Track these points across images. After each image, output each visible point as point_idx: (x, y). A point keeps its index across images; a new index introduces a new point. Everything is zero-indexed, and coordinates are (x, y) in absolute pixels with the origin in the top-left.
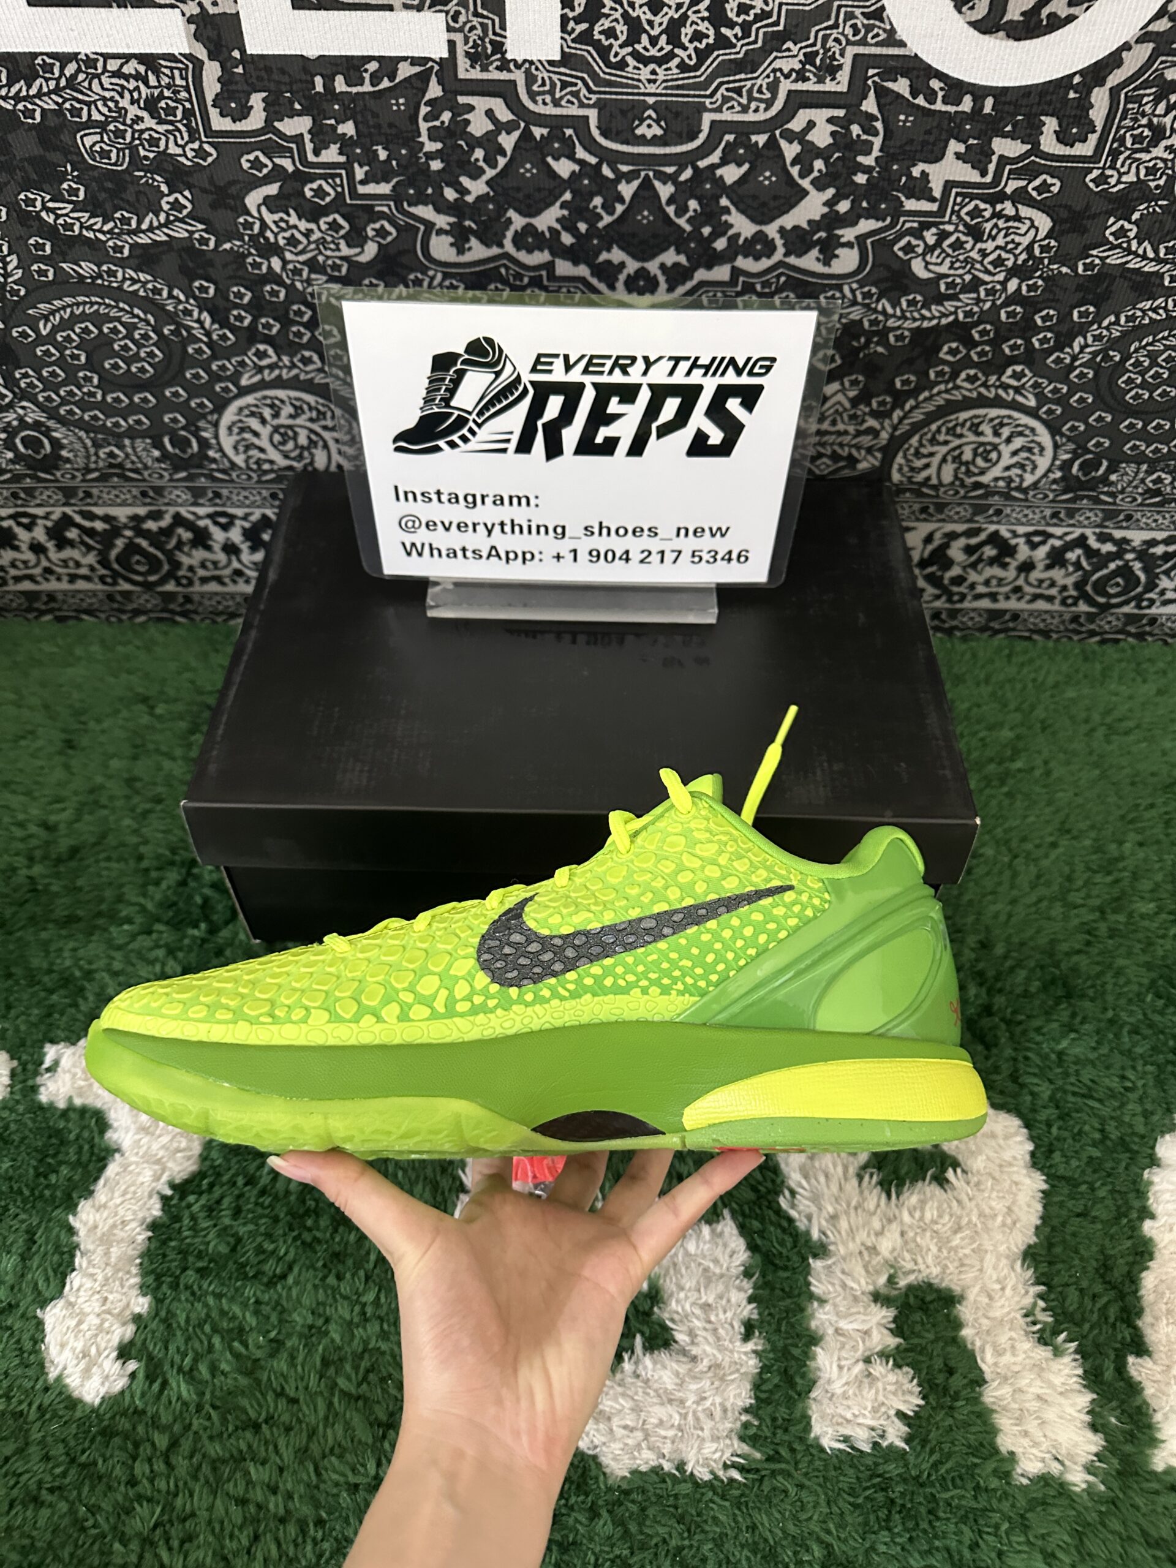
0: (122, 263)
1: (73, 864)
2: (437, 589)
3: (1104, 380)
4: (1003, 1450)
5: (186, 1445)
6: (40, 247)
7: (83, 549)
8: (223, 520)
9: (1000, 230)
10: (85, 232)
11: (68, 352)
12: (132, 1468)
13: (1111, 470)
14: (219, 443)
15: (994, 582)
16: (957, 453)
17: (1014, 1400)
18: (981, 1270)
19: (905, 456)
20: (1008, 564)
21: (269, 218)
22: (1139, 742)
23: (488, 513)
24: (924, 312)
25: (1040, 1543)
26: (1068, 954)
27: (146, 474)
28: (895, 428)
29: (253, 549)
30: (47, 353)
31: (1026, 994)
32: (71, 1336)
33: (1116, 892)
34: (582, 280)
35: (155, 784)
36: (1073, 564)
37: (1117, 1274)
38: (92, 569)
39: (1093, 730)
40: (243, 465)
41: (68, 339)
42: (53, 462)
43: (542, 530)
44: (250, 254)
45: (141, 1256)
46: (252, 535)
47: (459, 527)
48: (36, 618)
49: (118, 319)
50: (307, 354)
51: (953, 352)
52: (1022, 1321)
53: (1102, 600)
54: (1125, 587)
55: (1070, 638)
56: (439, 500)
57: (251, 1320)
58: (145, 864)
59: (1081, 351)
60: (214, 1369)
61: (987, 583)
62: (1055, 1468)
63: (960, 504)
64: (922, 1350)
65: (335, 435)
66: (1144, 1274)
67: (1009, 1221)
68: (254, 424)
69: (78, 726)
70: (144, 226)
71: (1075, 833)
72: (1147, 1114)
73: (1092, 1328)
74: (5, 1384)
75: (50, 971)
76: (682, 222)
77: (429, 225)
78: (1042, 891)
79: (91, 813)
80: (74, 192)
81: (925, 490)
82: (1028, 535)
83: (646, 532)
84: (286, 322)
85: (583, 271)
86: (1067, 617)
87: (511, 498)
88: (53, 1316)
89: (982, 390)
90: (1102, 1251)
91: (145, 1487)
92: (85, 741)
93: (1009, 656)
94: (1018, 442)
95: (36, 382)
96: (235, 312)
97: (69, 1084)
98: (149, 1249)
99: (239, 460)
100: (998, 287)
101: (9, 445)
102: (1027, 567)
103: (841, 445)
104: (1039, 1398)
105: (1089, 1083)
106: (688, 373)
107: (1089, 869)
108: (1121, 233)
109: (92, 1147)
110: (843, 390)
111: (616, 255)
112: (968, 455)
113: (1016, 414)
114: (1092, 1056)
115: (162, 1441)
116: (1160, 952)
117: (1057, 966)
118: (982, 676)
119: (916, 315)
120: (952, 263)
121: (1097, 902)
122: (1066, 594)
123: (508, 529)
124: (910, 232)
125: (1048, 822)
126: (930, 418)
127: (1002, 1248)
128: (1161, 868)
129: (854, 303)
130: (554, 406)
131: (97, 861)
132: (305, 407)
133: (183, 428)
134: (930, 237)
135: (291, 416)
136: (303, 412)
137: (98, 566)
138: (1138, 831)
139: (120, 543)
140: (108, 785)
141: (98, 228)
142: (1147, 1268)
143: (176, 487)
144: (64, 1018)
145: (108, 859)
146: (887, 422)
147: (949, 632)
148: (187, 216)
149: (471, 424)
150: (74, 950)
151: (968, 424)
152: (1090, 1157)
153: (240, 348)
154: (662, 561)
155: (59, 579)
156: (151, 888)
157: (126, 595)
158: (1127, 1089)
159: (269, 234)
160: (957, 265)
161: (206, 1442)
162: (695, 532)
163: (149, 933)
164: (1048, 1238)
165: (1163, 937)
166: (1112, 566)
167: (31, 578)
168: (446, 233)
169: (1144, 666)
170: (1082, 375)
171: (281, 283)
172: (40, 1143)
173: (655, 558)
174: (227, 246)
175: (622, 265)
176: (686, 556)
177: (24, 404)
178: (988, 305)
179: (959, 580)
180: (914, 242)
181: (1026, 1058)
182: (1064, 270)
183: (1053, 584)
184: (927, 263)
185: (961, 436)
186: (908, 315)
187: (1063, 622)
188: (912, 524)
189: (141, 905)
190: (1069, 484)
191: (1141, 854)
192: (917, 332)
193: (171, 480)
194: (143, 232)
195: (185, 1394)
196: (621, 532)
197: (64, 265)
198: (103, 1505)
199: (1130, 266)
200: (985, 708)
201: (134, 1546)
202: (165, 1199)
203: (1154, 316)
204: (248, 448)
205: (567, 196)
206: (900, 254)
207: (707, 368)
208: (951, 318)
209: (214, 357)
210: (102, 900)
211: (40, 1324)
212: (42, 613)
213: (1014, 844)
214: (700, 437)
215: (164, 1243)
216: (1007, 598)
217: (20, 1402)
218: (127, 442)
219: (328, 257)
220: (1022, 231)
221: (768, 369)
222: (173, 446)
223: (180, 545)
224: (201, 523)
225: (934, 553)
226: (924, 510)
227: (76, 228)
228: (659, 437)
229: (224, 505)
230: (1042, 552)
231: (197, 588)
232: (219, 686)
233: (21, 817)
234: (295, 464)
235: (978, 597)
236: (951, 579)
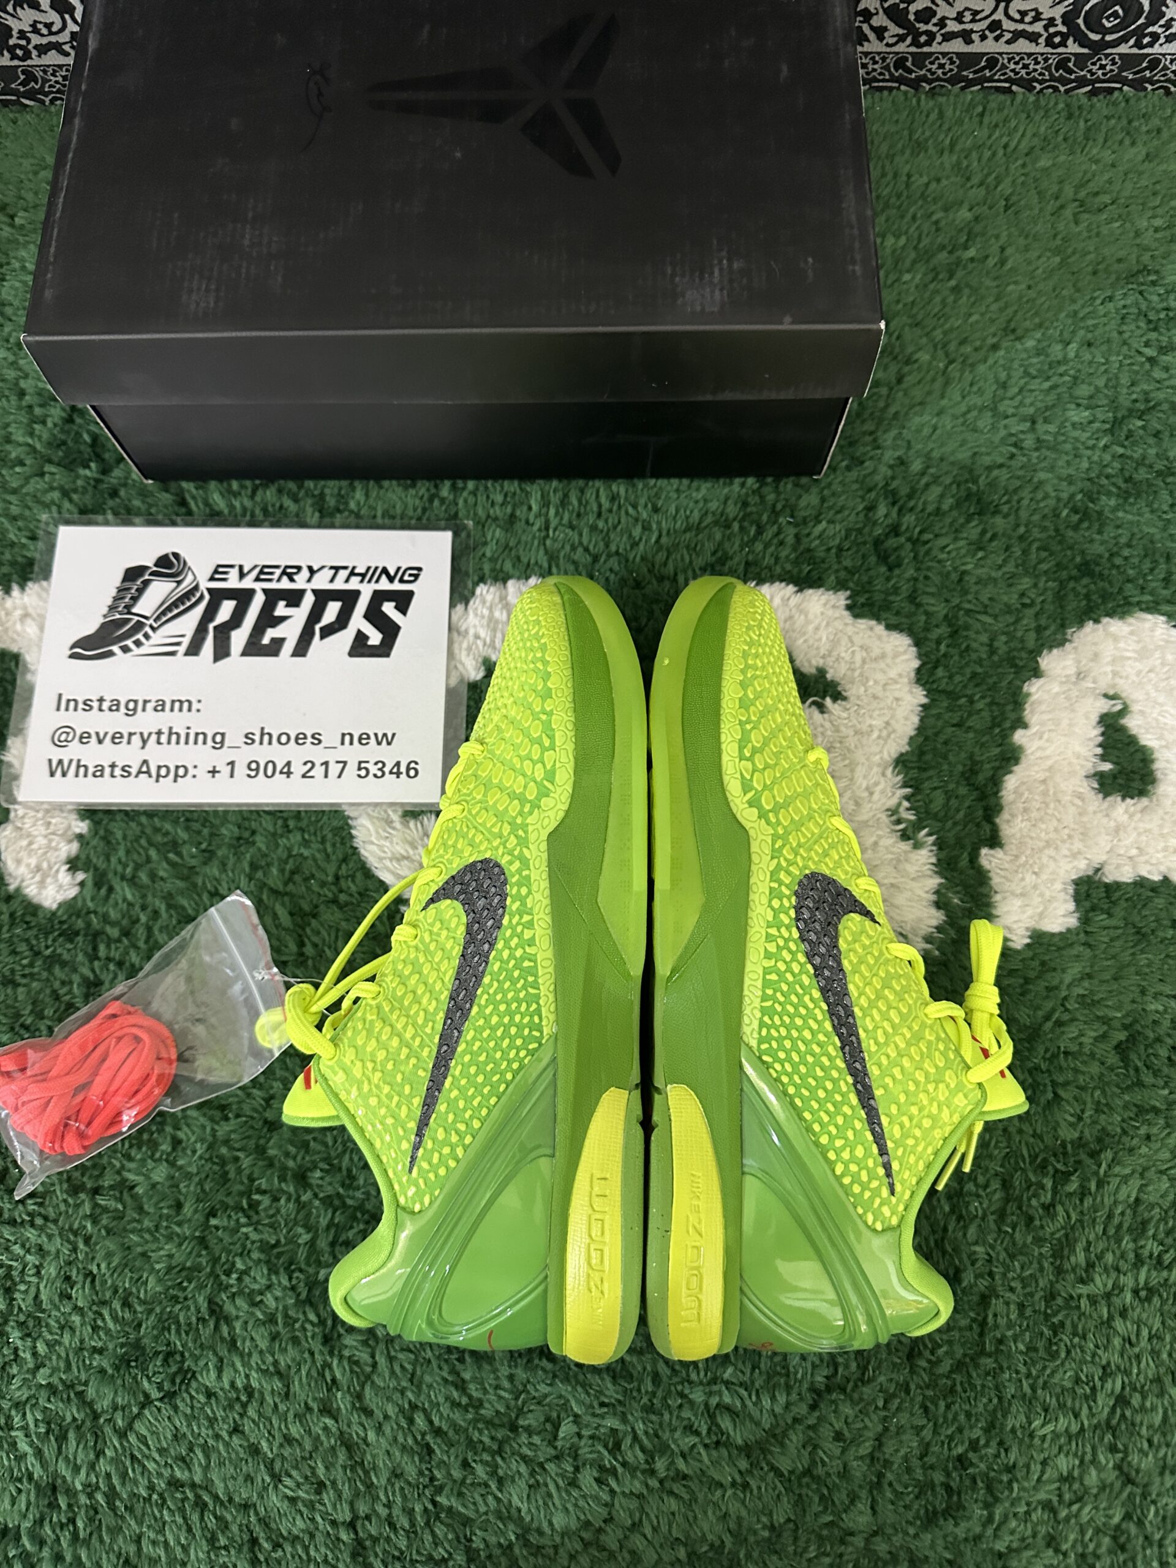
15: (968, 17)
18: (852, 780)
22: (1109, 221)
26: (989, 469)
31: (938, 512)
32: (24, 854)
33: (1051, 398)
37: (981, 778)
39: (1062, 207)
52: (887, 821)
53: (1095, 37)
54: (1123, 19)
55: (1056, 89)
57: (183, 835)
60: (153, 876)
61: (959, 18)
66: (1007, 777)
67: (884, 733)
71: (1019, 332)
72: (1039, 629)
86: (1053, 61)
90: (971, 757)
93: (982, 115)
105: (987, 602)
114: (996, 574)
116: (1085, 465)
117: (975, 481)
118: (947, 142)
121: (1032, 410)
122: (1052, 30)
125: (992, 321)
127: (876, 758)
128: (1106, 371)
142: (1011, 772)
147: (915, 84)
152: (974, 675)
156: (37, 427)
158: (1024, 605)
163: (42, 474)
164: (920, 747)
165: (1093, 448)
169: (1136, 124)
179: (926, 15)
181: (926, 578)
183: (1037, 18)
189: (29, 445)
195: (129, 896)
200: (944, 182)
213: (952, 347)
216: (983, 38)
235: (948, 37)
236: (916, 13)
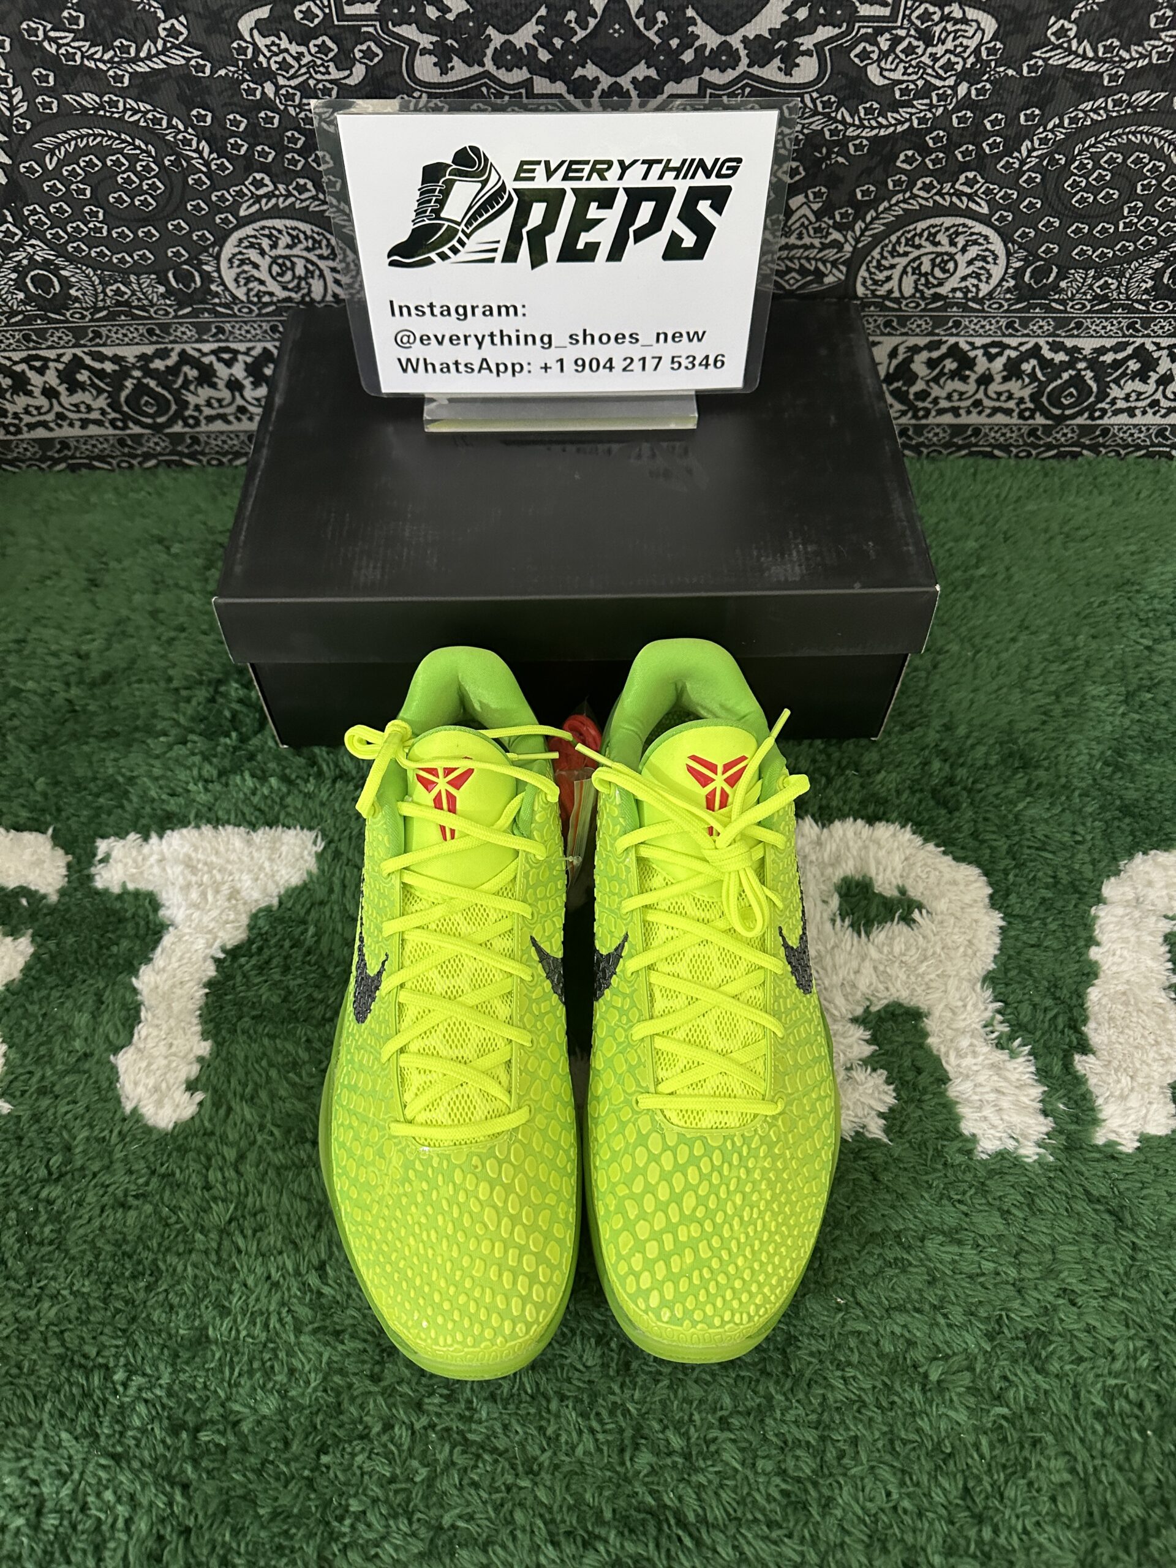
0: (123, 93)
1: (107, 687)
2: (433, 405)
3: (1051, 186)
4: (966, 1132)
5: (252, 1156)
6: (45, 79)
7: (94, 392)
8: (226, 356)
9: (949, 34)
10: (86, 62)
11: (73, 187)
12: (206, 1177)
13: (1061, 276)
14: (220, 277)
15: (956, 396)
16: (915, 265)
17: (975, 1093)
18: (945, 992)
19: (868, 270)
20: (968, 377)
21: (261, 42)
23: (478, 325)
24: (880, 119)
25: (997, 1203)
27: (152, 310)
28: (858, 241)
29: (256, 385)
30: (53, 188)
32: (142, 1075)
34: (559, 96)
35: (176, 615)
36: (1028, 375)
37: (1065, 991)
38: (103, 412)
40: (244, 298)
41: (73, 173)
42: (62, 302)
43: (530, 339)
44: (245, 80)
45: (200, 1009)
46: (254, 370)
47: (451, 340)
48: (50, 467)
49: (120, 151)
50: (302, 181)
51: (909, 160)
52: (982, 1031)
53: (1057, 412)
54: (1078, 397)
55: (1029, 451)
56: (432, 313)
57: (304, 1055)
58: (175, 684)
59: (1029, 156)
60: (273, 1096)
61: (949, 397)
62: (1011, 1145)
63: (921, 317)
64: (894, 1053)
65: (331, 264)
66: (1089, 990)
67: (970, 951)
68: (253, 255)
69: (99, 566)
70: (143, 55)
72: (1094, 862)
73: (1043, 1034)
74: (88, 1116)
75: (95, 779)
76: (651, 34)
77: (413, 45)
78: (1002, 679)
79: (120, 642)
80: (74, 20)
81: (888, 303)
82: (985, 347)
83: (628, 339)
84: (281, 150)
85: (559, 87)
86: (1025, 430)
87: (499, 308)
88: (124, 1061)
89: (937, 198)
90: (1053, 974)
91: (219, 1191)
92: (108, 579)
93: (974, 474)
94: (973, 251)
95: (44, 219)
96: (232, 141)
97: (121, 872)
98: (206, 1004)
99: (240, 293)
100: (949, 92)
101: (20, 285)
102: (985, 380)
103: (808, 259)
104: (997, 1091)
105: (1043, 839)
106: (661, 177)
107: (1045, 659)
108: (1062, 32)
109: (148, 923)
110: (807, 203)
111: (591, 71)
112: (926, 267)
113: (970, 223)
114: (1046, 816)
115: (231, 1154)
116: (1109, 728)
117: (1015, 742)
118: (949, 493)
119: (874, 124)
120: (906, 68)
122: (1023, 406)
123: (497, 340)
124: (865, 38)
126: (891, 228)
127: (964, 973)
129: (815, 113)
130: (537, 213)
131: (129, 684)
132: (302, 236)
133: (185, 263)
134: (884, 43)
135: (288, 246)
136: (300, 242)
137: (109, 410)
138: (1093, 626)
139: (129, 384)
140: (132, 617)
141: (97, 58)
142: (1092, 985)
143: (181, 324)
144: (112, 817)
145: (140, 681)
146: (850, 234)
147: (916, 449)
148: (183, 42)
149: (460, 235)
150: (116, 760)
151: (926, 234)
152: (1043, 898)
153: (237, 178)
154: (644, 368)
155: (71, 425)
156: (182, 705)
157: (137, 438)
158: (1077, 842)
159: (261, 58)
160: (910, 70)
161: (270, 1153)
162: (674, 337)
163: (184, 742)
164: (1004, 965)
165: (1113, 715)
166: (1065, 376)
167: (44, 424)
168: (430, 52)
169: (1101, 479)
170: (1031, 180)
171: (275, 110)
172: (100, 922)
173: (637, 365)
174: (222, 72)
175: (597, 80)
176: (666, 363)
177: (33, 241)
178: (941, 110)
179: (923, 395)
180: (869, 48)
182: (1010, 72)
183: (1010, 397)
184: (882, 69)
185: (919, 247)
186: (866, 123)
187: (1022, 436)
188: (877, 339)
189: (174, 719)
190: (1022, 292)
191: (1094, 645)
192: (874, 140)
193: (176, 317)
194: (142, 60)
195: (248, 1116)
196: (604, 339)
197: (67, 97)
198: (183, 1205)
199: (1072, 66)
201: (214, 1235)
202: (217, 961)
203: (1095, 117)
204: (248, 280)
205: (543, 11)
206: (857, 60)
207: (678, 170)
208: (906, 125)
209: (213, 188)
210: (138, 717)
211: (114, 1069)
212: (56, 462)
214: (675, 239)
215: (220, 997)
216: (969, 412)
217: (103, 1130)
218: (133, 278)
219: (319, 81)
220: (970, 34)
221: (735, 169)
222: (177, 282)
223: (186, 383)
224: (206, 360)
225: (897, 367)
226: (888, 324)
227: (78, 57)
228: (636, 241)
229: (227, 340)
230: (999, 363)
231: (203, 428)
232: (230, 526)
233: (54, 647)
234: (293, 295)
235: (941, 412)
236: (916, 394)
